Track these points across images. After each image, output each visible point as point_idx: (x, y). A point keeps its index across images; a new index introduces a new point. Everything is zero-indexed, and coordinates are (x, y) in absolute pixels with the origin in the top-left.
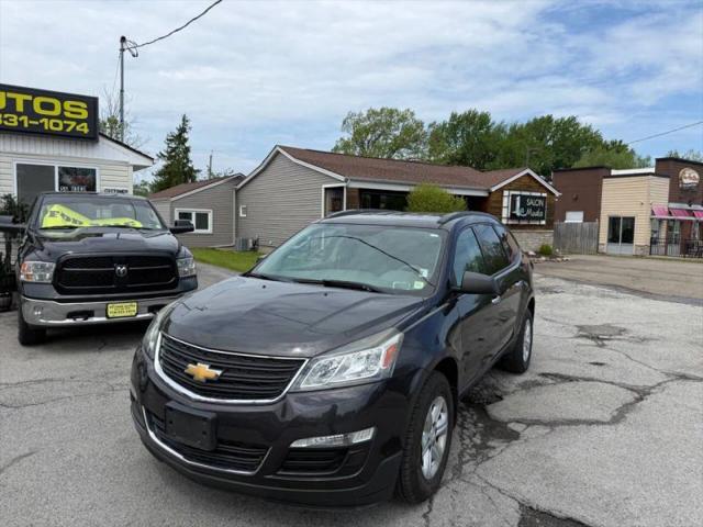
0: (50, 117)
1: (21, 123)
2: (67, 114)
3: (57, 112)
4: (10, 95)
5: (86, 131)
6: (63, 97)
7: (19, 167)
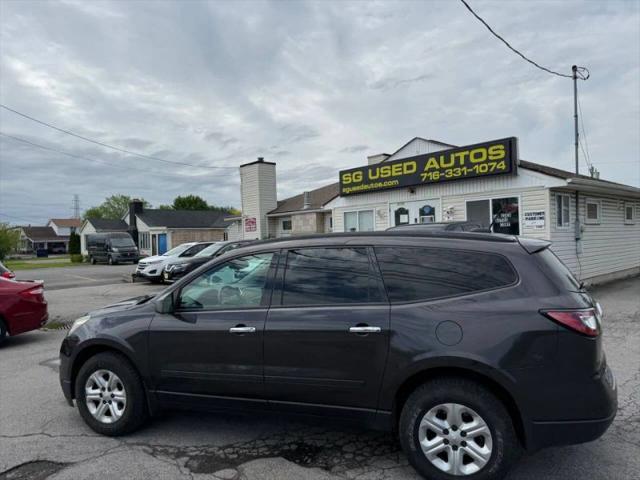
0: (479, 164)
1: (463, 173)
2: (491, 158)
3: (484, 158)
4: (457, 155)
5: (504, 167)
6: (487, 145)
7: (468, 203)
